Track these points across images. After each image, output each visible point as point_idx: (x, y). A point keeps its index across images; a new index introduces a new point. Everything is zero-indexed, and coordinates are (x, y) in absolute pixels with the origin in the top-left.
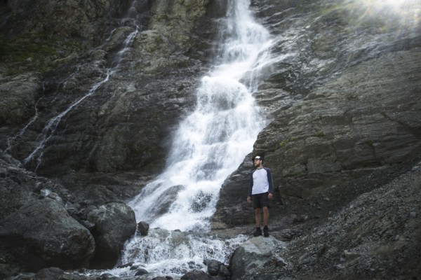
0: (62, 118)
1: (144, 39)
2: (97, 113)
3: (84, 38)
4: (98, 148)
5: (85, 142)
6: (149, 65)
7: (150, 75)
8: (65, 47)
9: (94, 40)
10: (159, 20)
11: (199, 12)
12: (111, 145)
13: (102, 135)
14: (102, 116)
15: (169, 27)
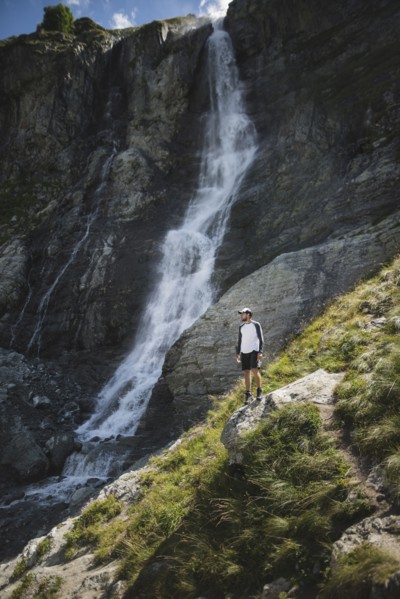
0: (51, 295)
1: (119, 167)
2: (78, 287)
3: (62, 172)
4: (82, 329)
5: (72, 321)
6: (127, 204)
7: (128, 219)
8: (45, 189)
9: (71, 172)
10: (136, 128)
11: (180, 108)
12: (92, 325)
13: (85, 312)
14: (83, 290)
15: (148, 138)
